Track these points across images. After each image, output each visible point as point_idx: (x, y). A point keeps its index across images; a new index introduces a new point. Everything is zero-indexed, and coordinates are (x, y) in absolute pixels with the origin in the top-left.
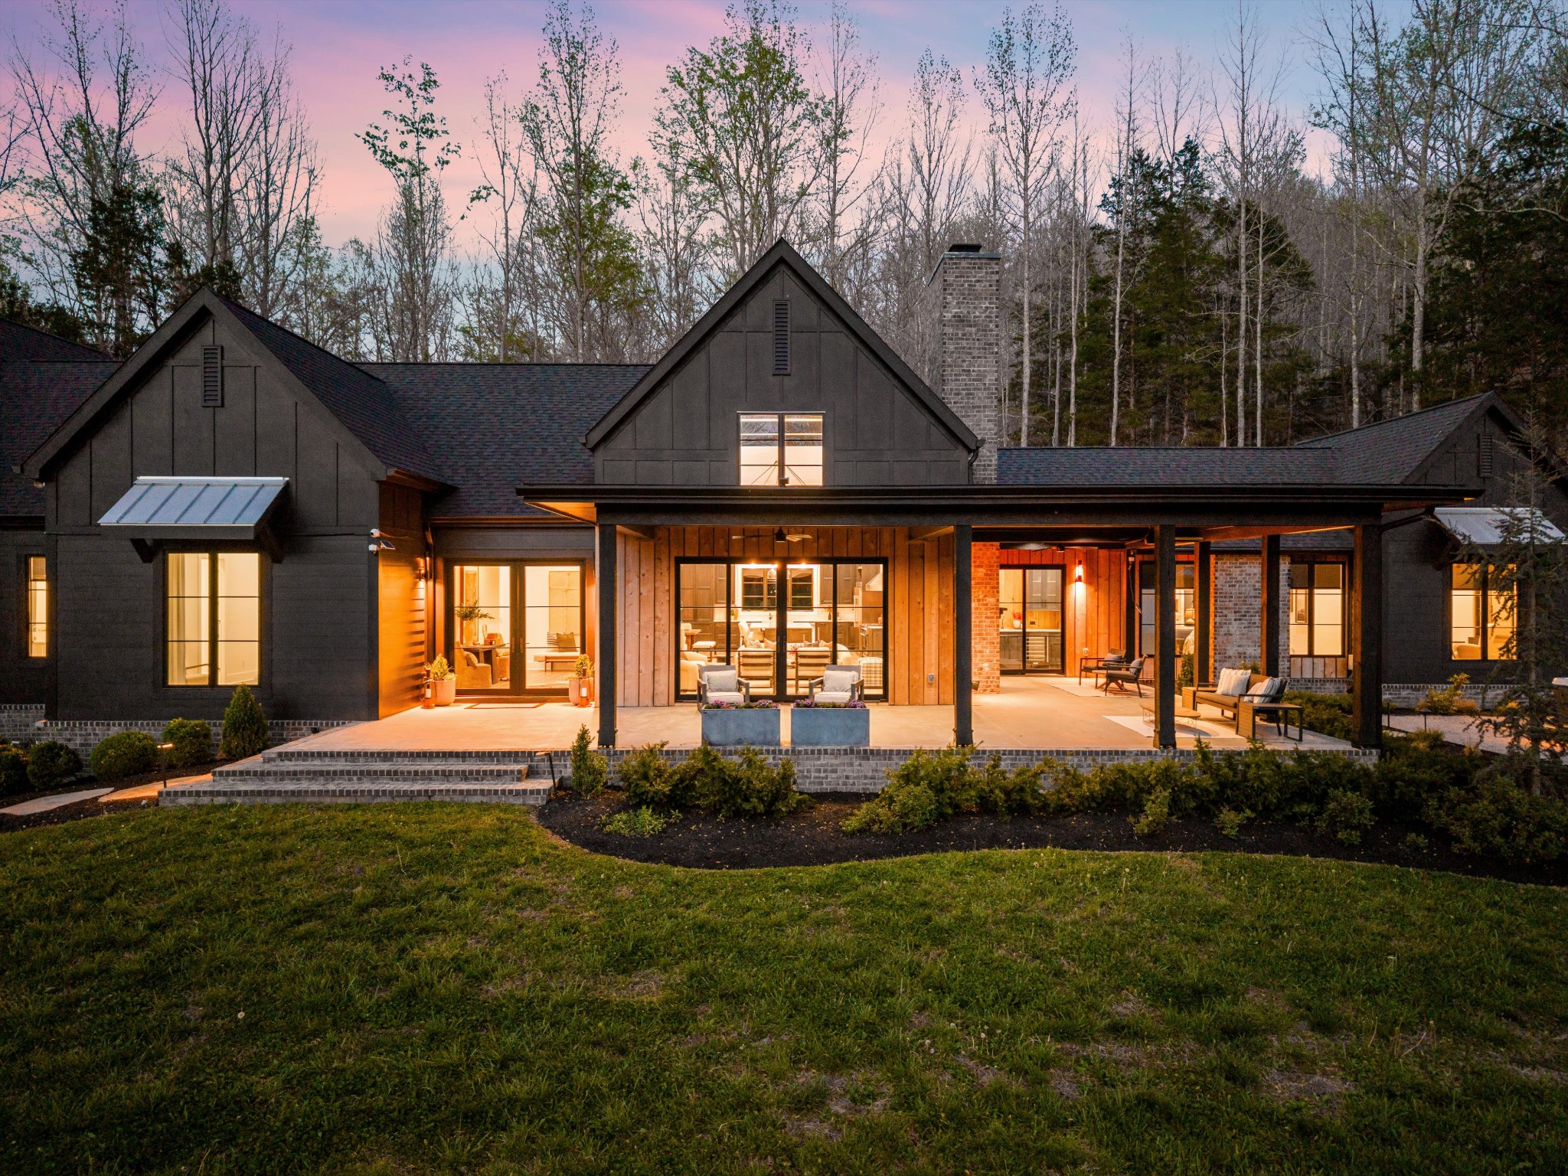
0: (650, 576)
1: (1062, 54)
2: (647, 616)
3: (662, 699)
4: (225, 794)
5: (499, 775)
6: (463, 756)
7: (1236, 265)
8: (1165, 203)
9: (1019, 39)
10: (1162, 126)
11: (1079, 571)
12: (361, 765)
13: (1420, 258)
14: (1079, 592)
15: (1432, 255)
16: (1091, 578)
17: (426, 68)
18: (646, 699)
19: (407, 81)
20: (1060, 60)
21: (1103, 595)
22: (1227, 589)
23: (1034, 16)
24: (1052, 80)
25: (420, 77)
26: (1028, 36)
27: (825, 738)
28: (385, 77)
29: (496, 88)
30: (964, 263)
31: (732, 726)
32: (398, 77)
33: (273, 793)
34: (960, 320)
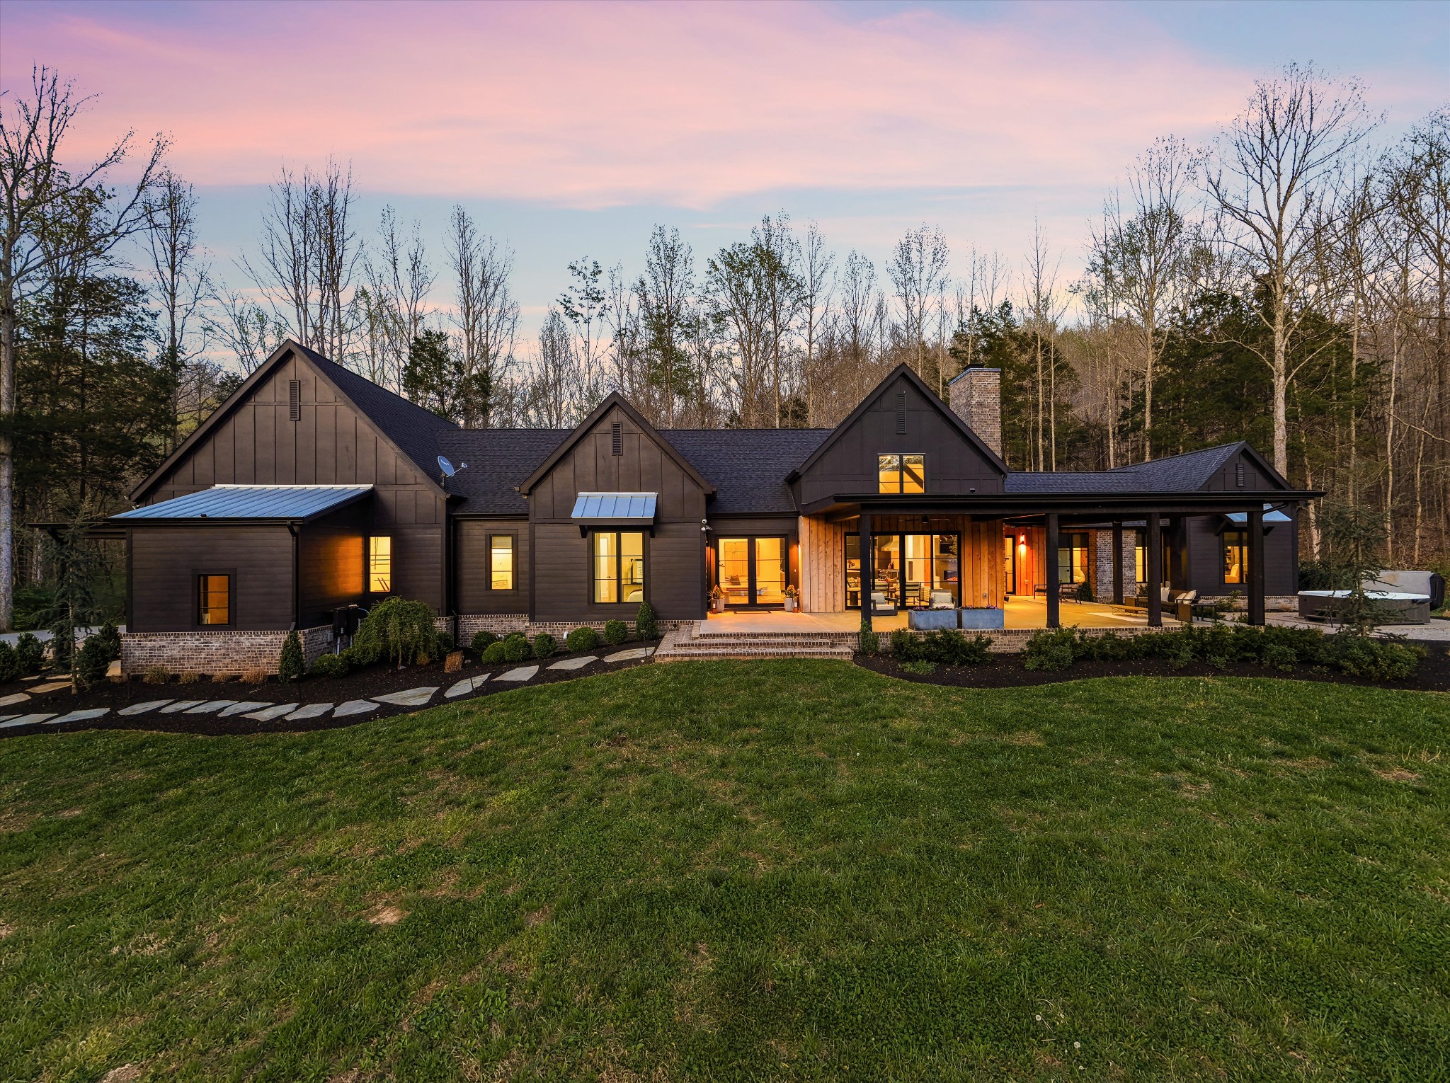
0: (831, 543)
1: (940, 253)
2: (830, 563)
3: (839, 609)
4: (689, 655)
5: (821, 645)
6: (794, 635)
7: (1035, 370)
8: (992, 335)
9: (915, 246)
10: (985, 292)
11: (1022, 538)
12: (742, 640)
13: (1149, 367)
14: (1022, 550)
15: (1155, 365)
16: (1029, 542)
17: (595, 263)
18: (830, 609)
19: (583, 270)
20: (939, 256)
21: (1035, 552)
22: (1103, 547)
23: (924, 233)
24: (934, 267)
25: (591, 268)
26: (921, 245)
27: (981, 625)
28: (574, 268)
29: (616, 273)
30: (981, 374)
31: (932, 620)
32: (579, 268)
33: (713, 655)
34: (980, 404)
